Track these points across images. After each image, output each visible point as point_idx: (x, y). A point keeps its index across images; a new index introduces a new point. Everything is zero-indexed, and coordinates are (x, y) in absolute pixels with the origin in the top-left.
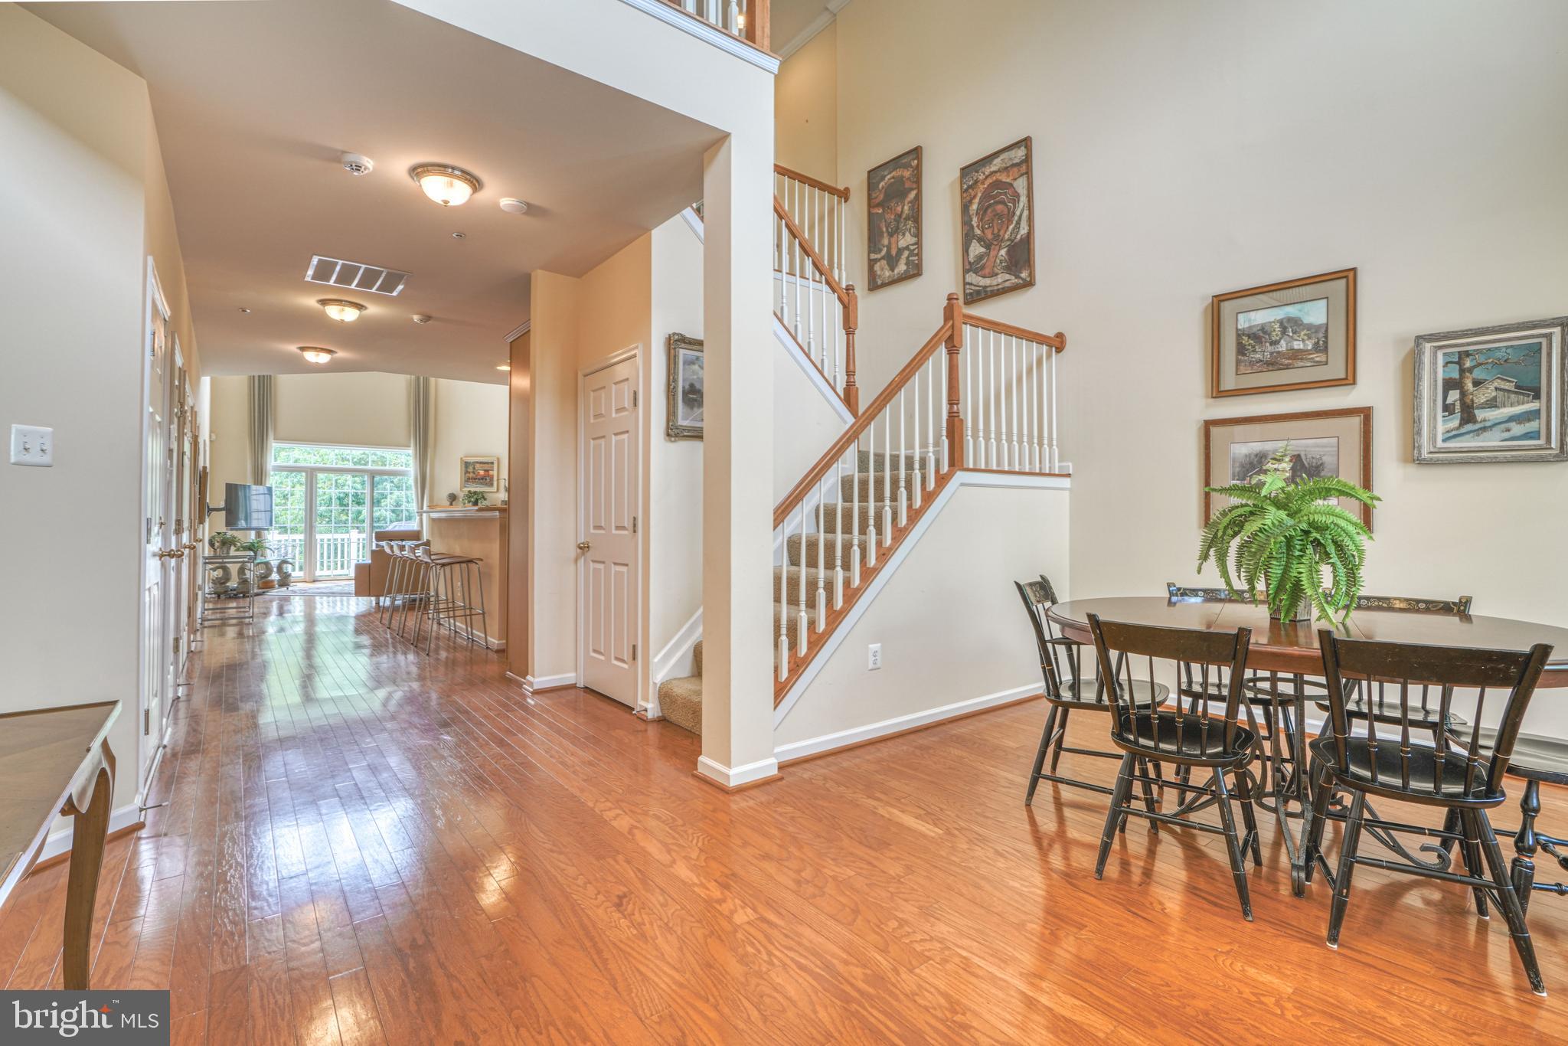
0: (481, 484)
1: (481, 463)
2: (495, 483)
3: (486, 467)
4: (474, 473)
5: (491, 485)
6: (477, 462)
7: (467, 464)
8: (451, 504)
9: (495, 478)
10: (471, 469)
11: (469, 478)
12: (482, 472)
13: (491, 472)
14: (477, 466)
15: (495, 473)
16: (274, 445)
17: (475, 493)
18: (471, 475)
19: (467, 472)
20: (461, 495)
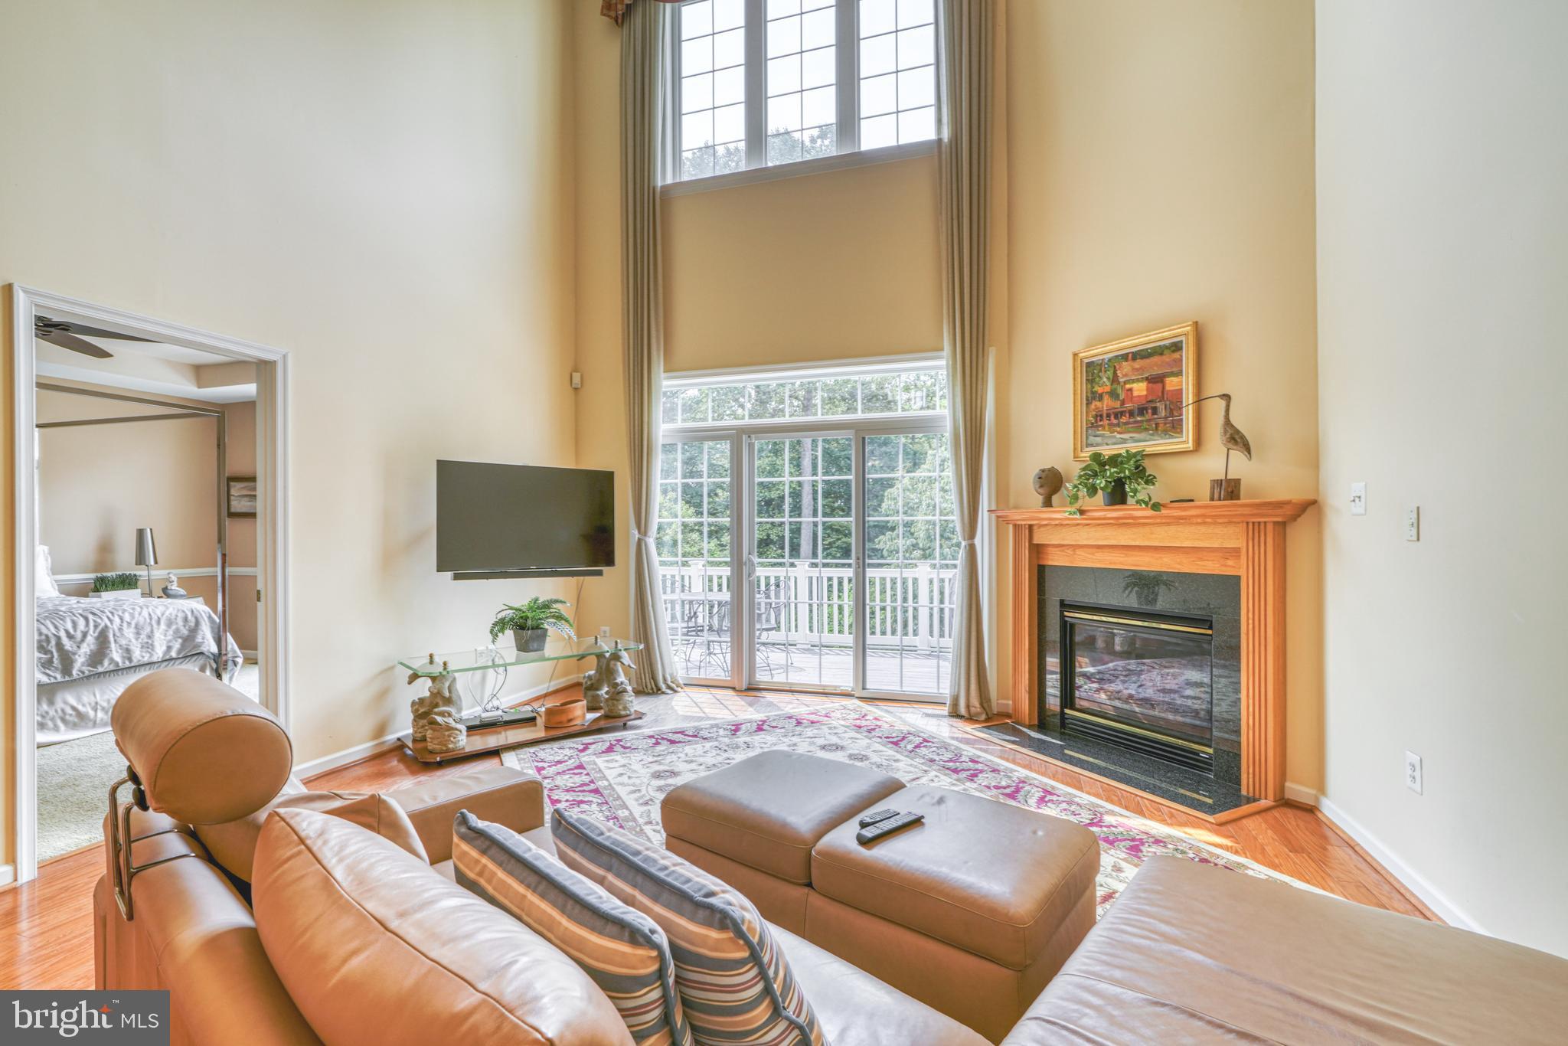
0: (1139, 428)
1: (1136, 356)
2: (1188, 416)
3: (1154, 365)
4: (1113, 394)
5: (1176, 427)
6: (1125, 357)
7: (1091, 371)
8: (1048, 503)
9: (1188, 397)
10: (1104, 385)
11: (1099, 416)
12: (1140, 389)
13: (1171, 383)
14: (1126, 367)
15: (1186, 384)
16: (665, 383)
17: (1114, 460)
18: (1107, 403)
19: (1093, 397)
20: (1072, 468)
